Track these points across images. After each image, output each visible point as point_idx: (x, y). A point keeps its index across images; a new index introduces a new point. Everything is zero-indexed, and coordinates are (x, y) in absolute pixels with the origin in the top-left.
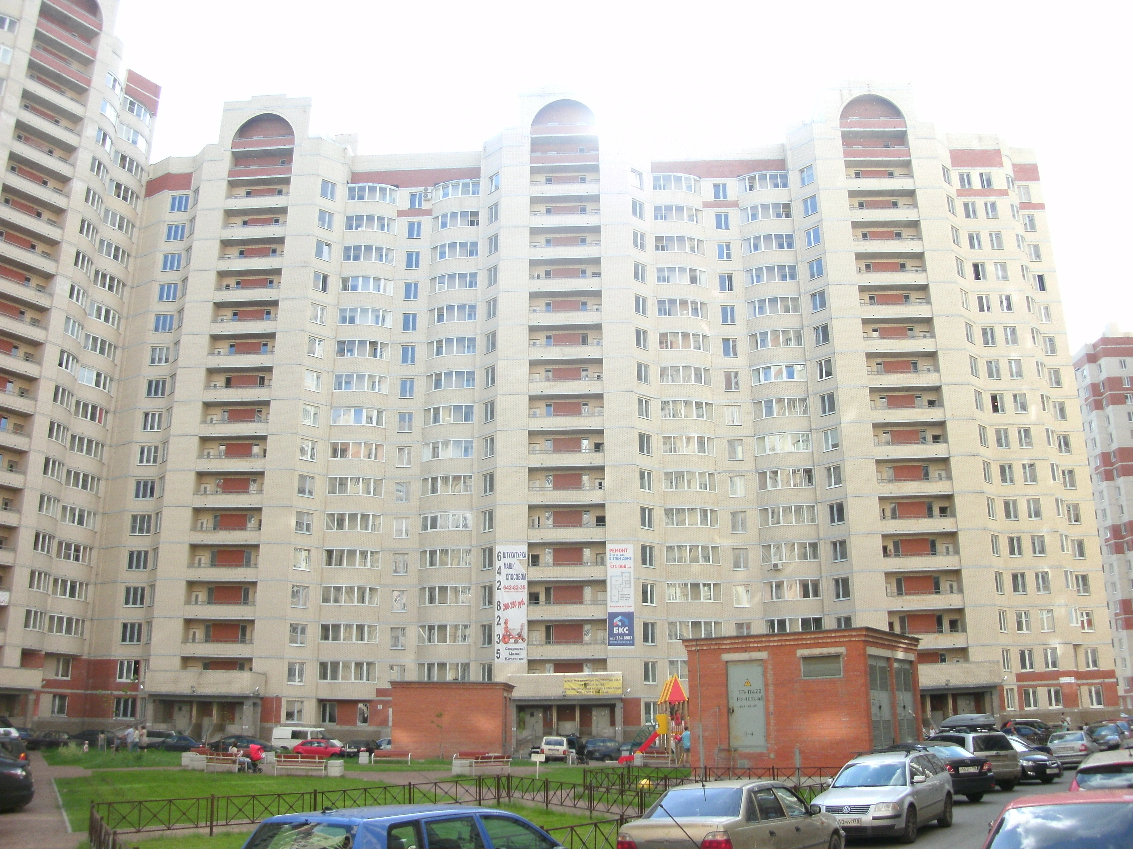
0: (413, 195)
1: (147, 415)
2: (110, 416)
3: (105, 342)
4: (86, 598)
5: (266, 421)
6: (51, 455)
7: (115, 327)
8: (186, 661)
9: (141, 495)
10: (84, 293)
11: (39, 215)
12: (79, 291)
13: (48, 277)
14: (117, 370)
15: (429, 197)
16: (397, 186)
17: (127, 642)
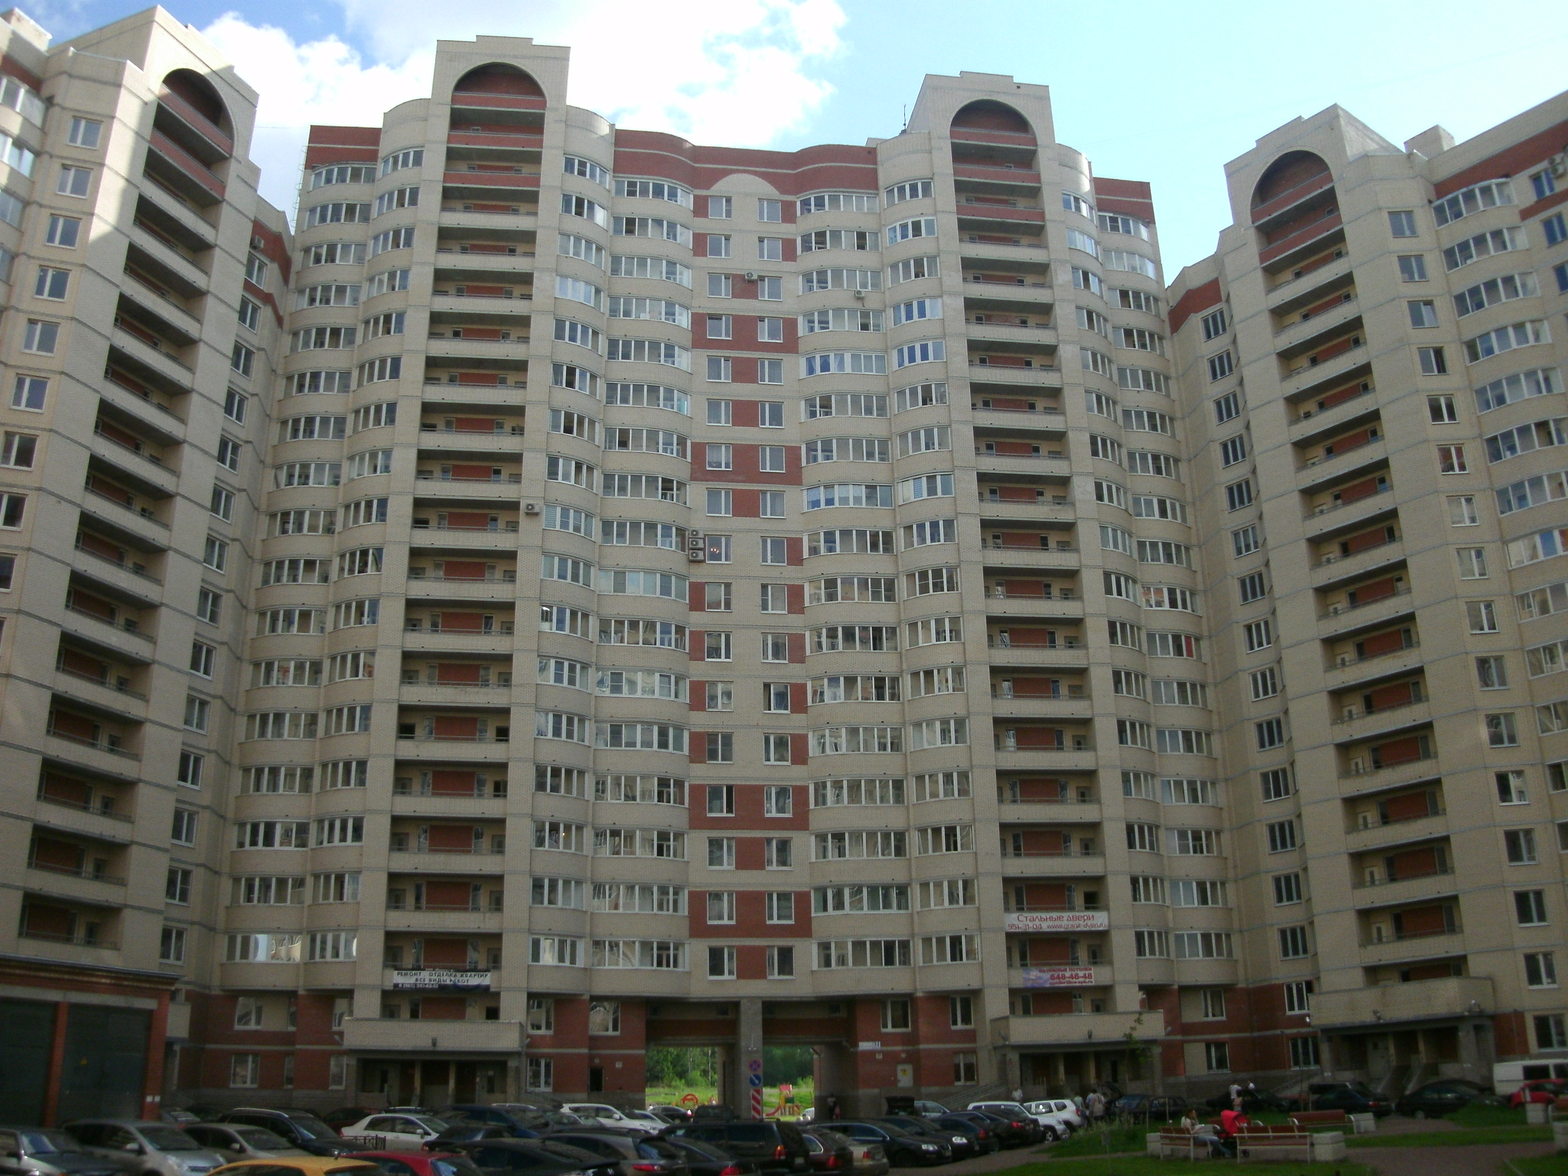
0: (1536, 179)
1: (1249, 628)
2: (1204, 644)
3: (1170, 544)
4: (1225, 901)
5: (1409, 590)
6: (1124, 716)
7: (1179, 520)
8: (1374, 973)
9: (1267, 744)
10: (1118, 490)
11: (1032, 407)
12: (1109, 488)
13: (1064, 482)
14: (1199, 577)
15: (1561, 169)
16: (1507, 176)
17: (1291, 957)
